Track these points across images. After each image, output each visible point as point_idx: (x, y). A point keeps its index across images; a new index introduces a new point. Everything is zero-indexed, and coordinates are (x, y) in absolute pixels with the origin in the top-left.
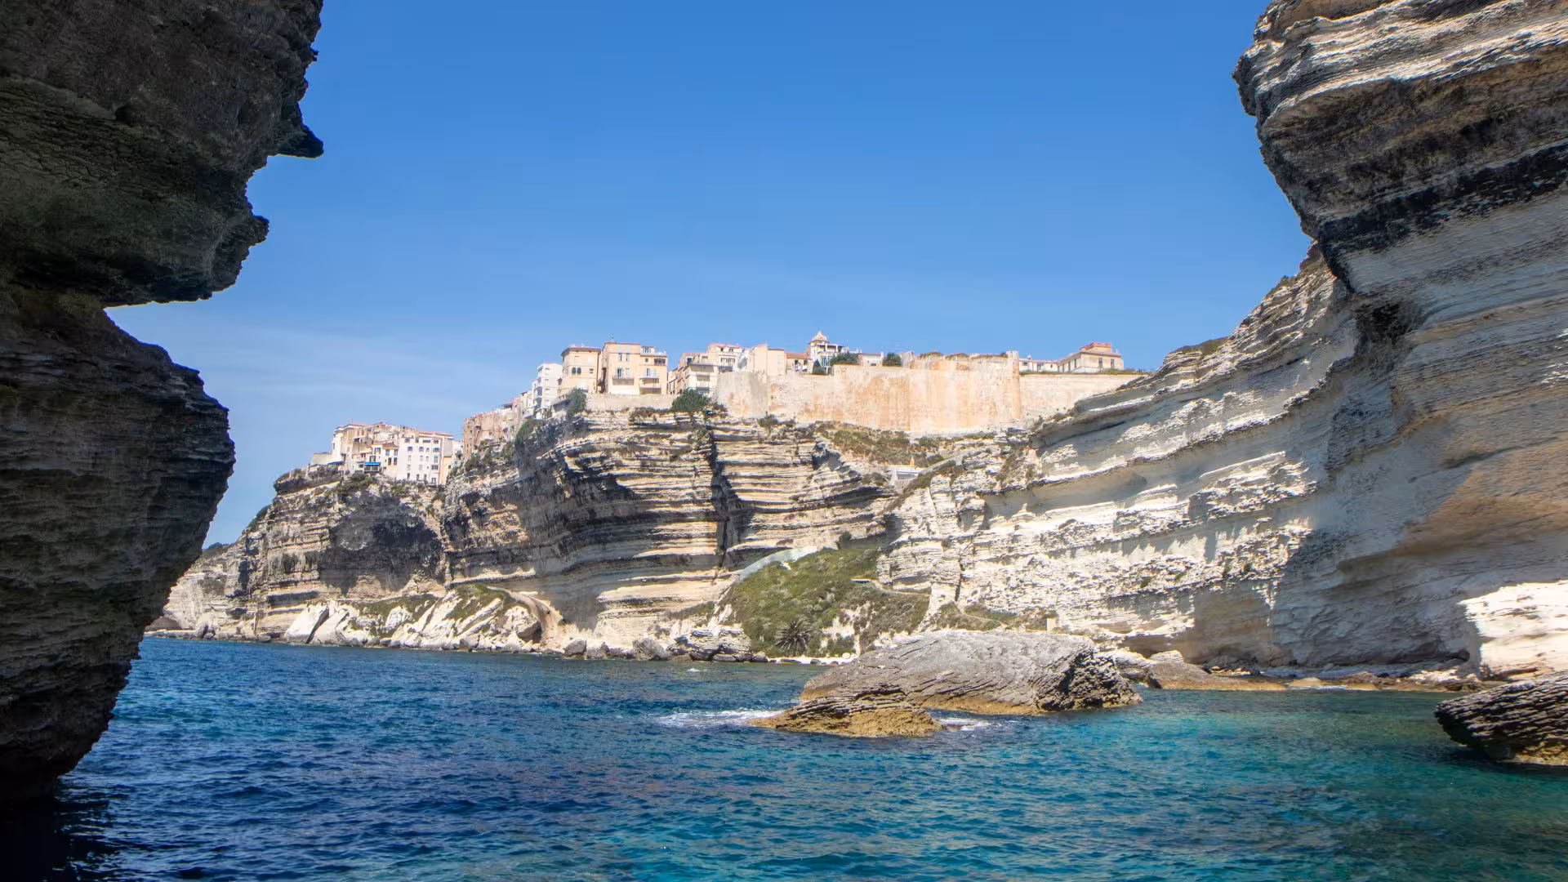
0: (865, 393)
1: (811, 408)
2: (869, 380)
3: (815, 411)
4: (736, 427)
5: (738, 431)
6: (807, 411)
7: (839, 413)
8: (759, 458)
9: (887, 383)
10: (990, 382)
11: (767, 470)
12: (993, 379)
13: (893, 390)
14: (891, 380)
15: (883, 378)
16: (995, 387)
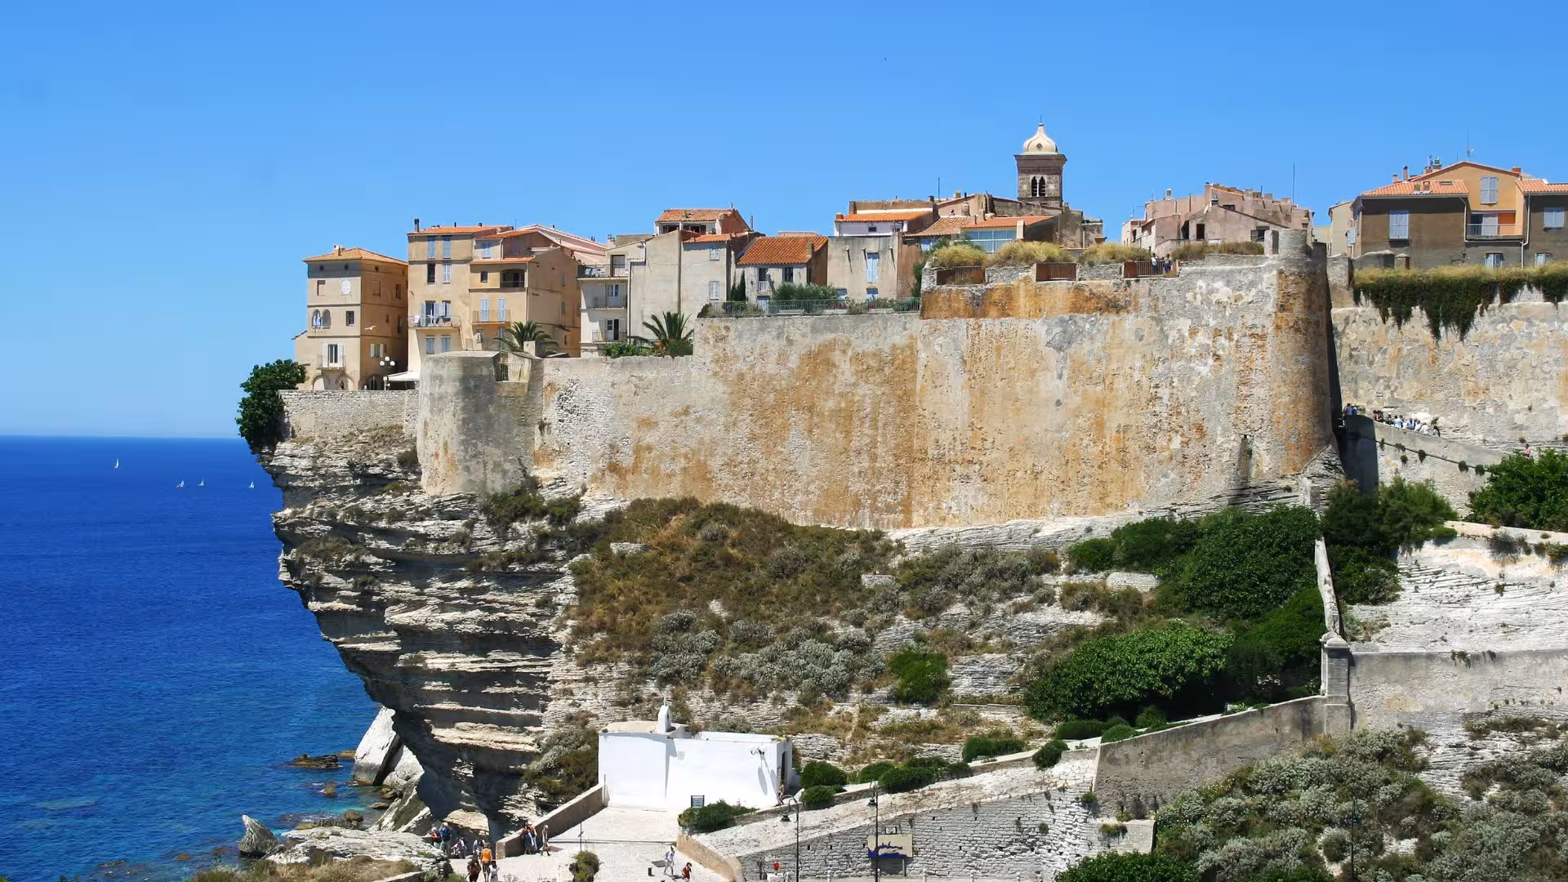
0: (779, 407)
1: (626, 460)
2: (794, 362)
3: (635, 469)
4: (420, 527)
5: (424, 538)
6: (614, 468)
7: (703, 474)
8: (470, 620)
9: (846, 370)
10: (1191, 348)
11: (499, 658)
12: (1202, 338)
13: (866, 392)
14: (857, 358)
15: (837, 356)
16: (1205, 369)
